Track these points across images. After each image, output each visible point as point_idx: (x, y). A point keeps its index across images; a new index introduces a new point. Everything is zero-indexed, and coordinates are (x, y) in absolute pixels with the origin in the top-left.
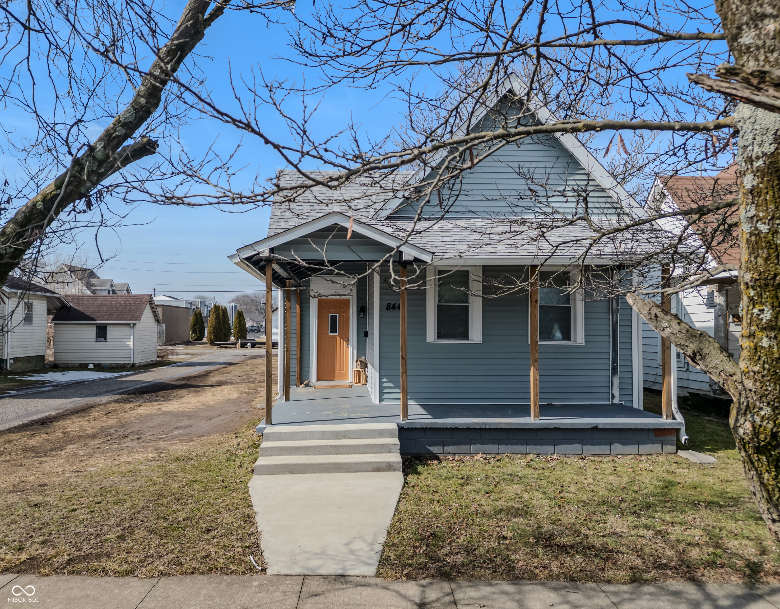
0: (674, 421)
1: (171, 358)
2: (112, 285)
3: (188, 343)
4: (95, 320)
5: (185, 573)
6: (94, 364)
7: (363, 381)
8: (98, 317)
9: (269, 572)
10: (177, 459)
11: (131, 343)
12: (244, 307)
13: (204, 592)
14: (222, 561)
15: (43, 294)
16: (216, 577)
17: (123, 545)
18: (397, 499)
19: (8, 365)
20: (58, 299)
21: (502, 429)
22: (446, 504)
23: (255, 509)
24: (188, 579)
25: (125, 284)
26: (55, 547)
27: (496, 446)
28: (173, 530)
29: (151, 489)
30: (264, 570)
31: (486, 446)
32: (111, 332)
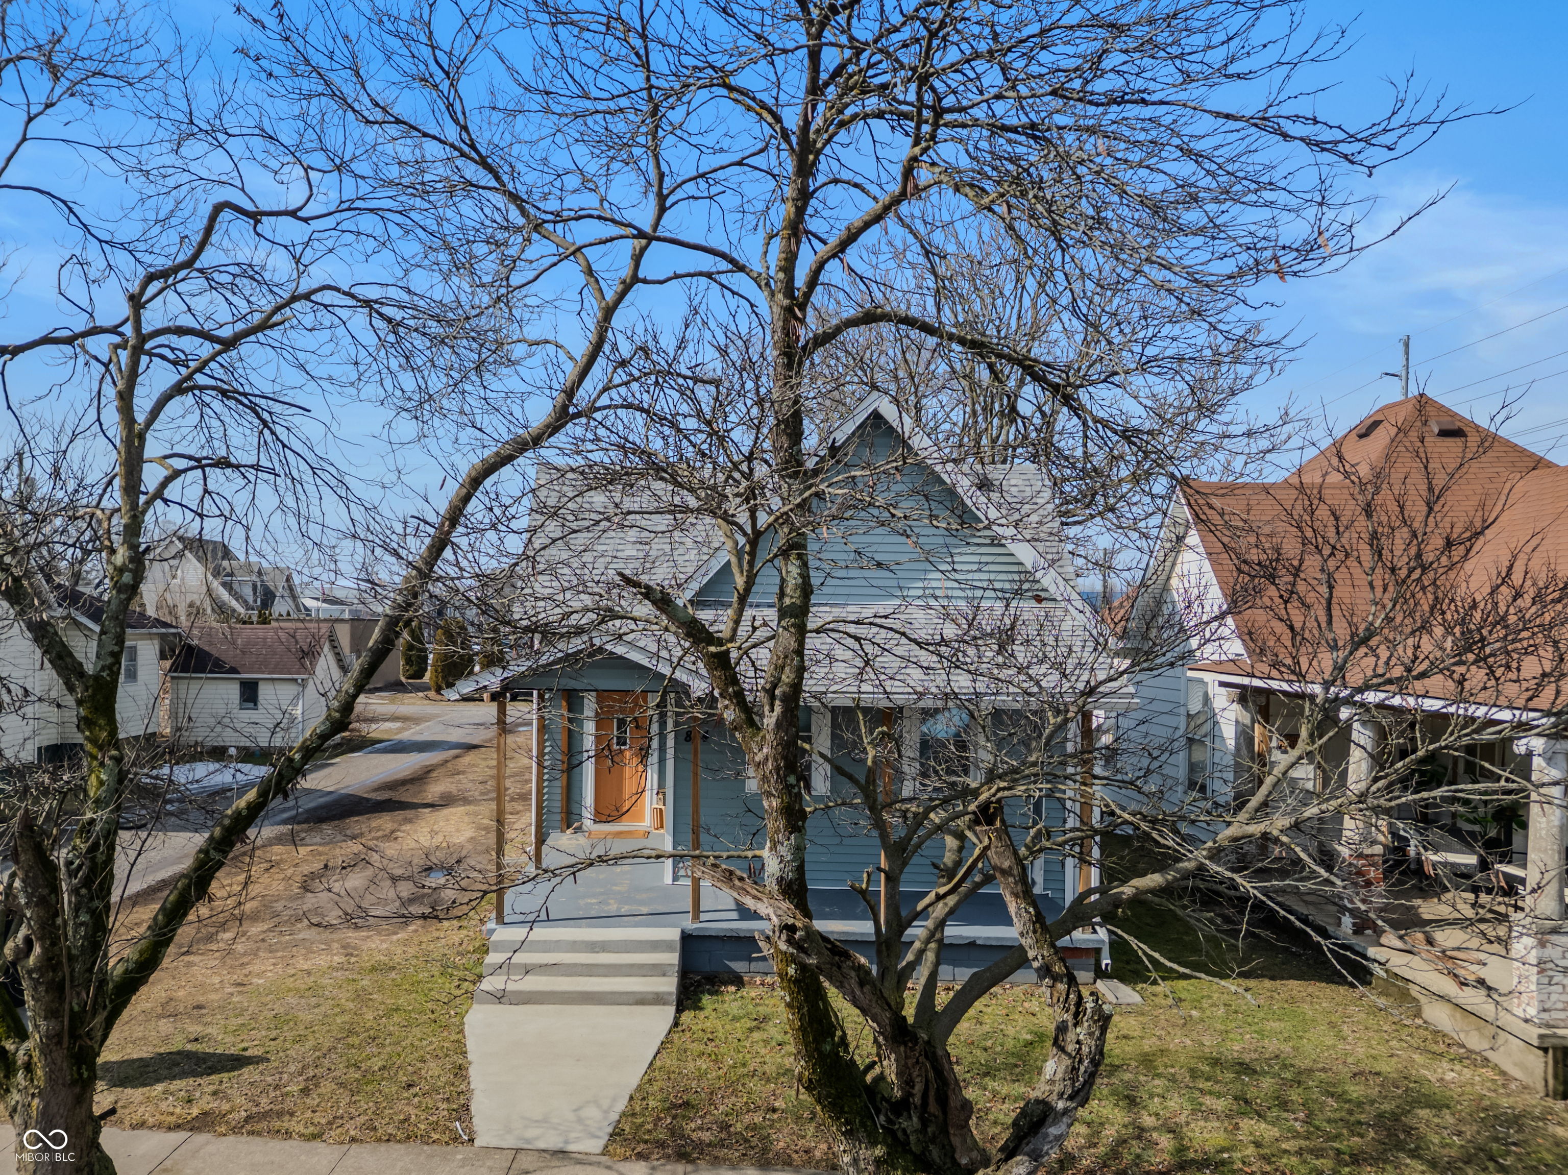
0: (1094, 936)
2: (260, 573)
3: (397, 686)
4: (238, 673)
5: (379, 1140)
6: (237, 748)
8: (244, 666)
9: (477, 1143)
10: (373, 969)
11: (299, 714)
13: (400, 1164)
14: (422, 1127)
15: (153, 630)
16: (414, 1147)
17: (308, 1101)
18: (655, 1050)
20: (179, 635)
22: (717, 1060)
23: (470, 1057)
24: (383, 1147)
26: (229, 1100)
28: (367, 1083)
29: (339, 1020)
30: (471, 1140)
32: (265, 692)
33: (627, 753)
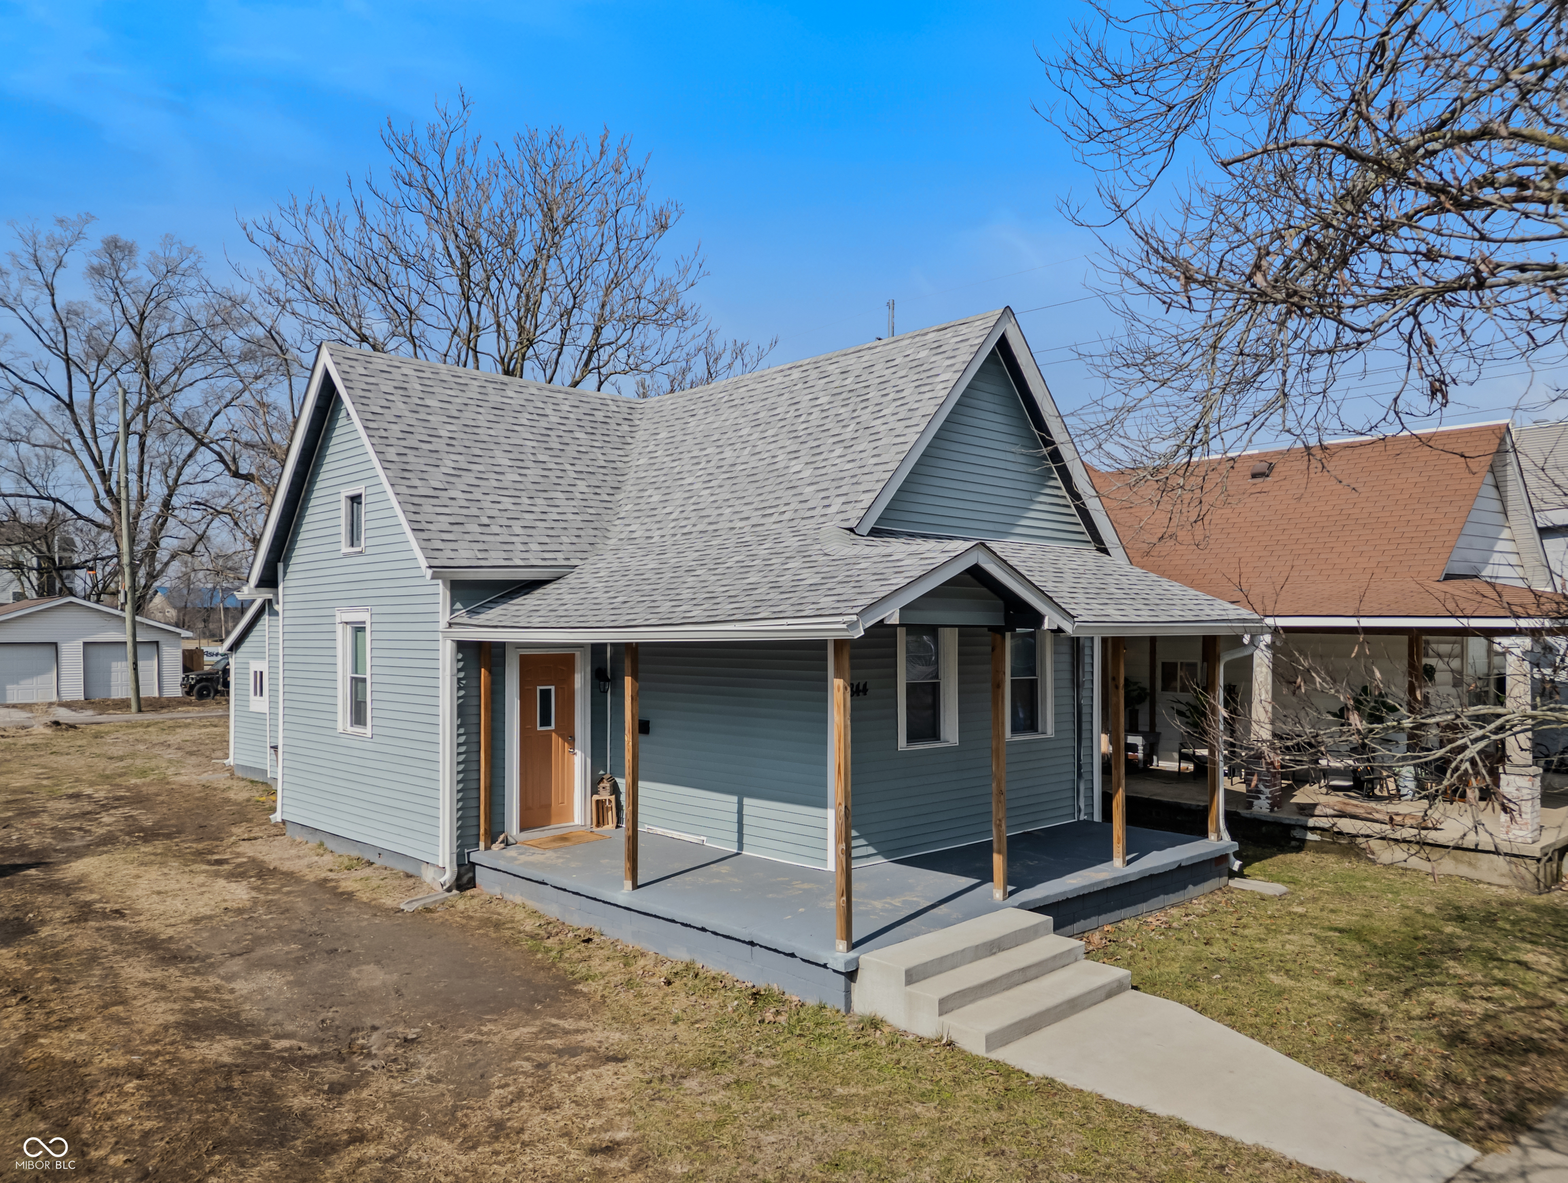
33: (554, 735)
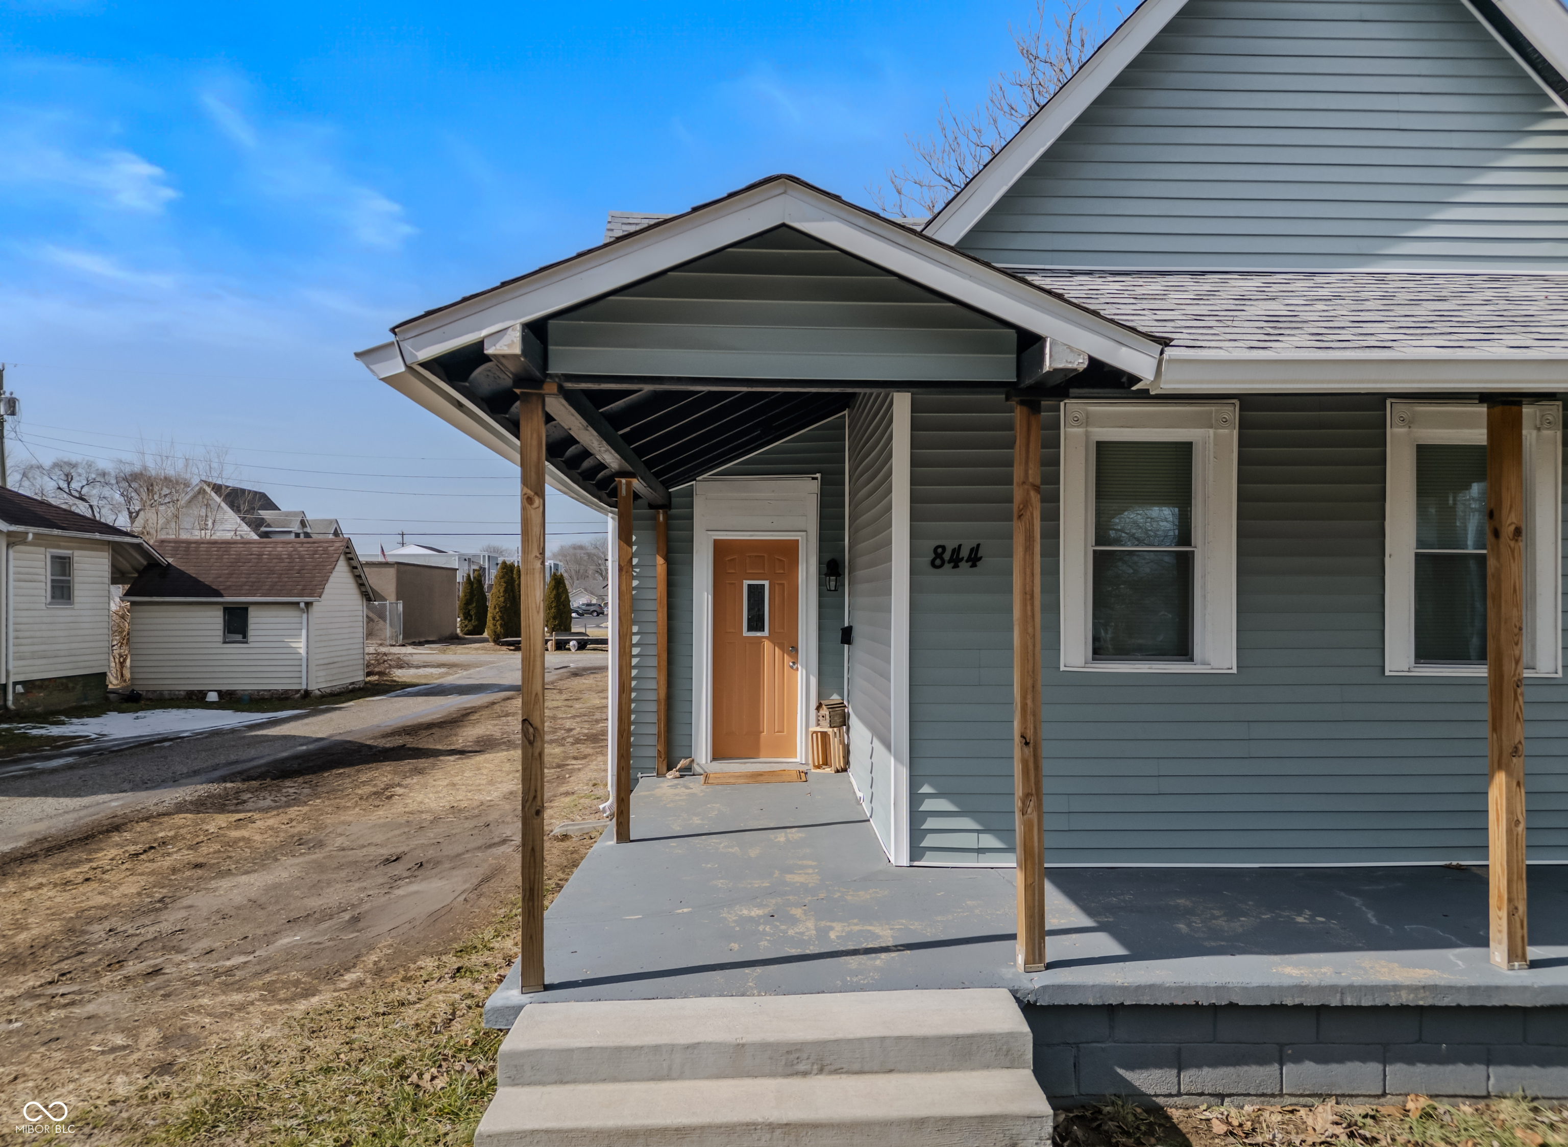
1: (401, 675)
2: (303, 524)
3: (453, 639)
4: (221, 596)
6: (220, 693)
7: (837, 760)
8: (228, 588)
11: (300, 646)
12: (574, 567)
15: (97, 536)
19: (10, 697)
20: (138, 547)
21: (1403, 1009)
25: (330, 522)
27: (1374, 1068)
31: (1336, 1069)
32: (258, 620)
33: (767, 644)
